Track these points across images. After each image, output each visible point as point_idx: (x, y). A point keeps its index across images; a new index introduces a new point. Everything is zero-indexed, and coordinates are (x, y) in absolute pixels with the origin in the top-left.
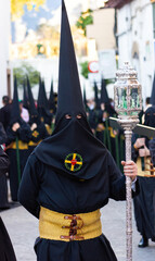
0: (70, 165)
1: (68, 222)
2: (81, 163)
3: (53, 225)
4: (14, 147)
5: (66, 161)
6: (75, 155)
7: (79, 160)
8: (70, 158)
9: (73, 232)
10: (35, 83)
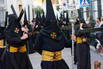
0: (52, 36)
1: (53, 55)
2: (56, 36)
3: (48, 56)
4: (36, 32)
5: (51, 35)
6: (54, 33)
7: (55, 35)
8: (53, 34)
9: (54, 58)
10: (42, 13)
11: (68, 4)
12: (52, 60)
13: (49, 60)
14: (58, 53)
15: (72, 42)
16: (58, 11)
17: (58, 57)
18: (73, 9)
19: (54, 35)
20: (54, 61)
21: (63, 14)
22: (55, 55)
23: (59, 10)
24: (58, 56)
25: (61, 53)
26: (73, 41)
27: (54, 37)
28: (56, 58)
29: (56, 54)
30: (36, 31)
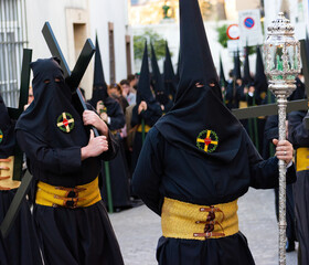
0: (202, 145)
1: (204, 216)
2: (216, 143)
3: (184, 221)
4: (140, 130)
5: (199, 140)
6: (209, 132)
7: (213, 139)
8: (204, 137)
9: (209, 228)
10: (161, 54)
11: (263, 19)
12: (199, 234)
13: (190, 237)
14: (225, 208)
15: (277, 168)
16: (226, 46)
17: (224, 224)
18: (285, 39)
19: (207, 141)
20: (208, 240)
21: (242, 59)
22: (212, 216)
23: (229, 43)
24: (223, 219)
25: (236, 208)
26: (281, 163)
27: (211, 146)
28: (216, 227)
29: (217, 214)
30: (140, 123)
